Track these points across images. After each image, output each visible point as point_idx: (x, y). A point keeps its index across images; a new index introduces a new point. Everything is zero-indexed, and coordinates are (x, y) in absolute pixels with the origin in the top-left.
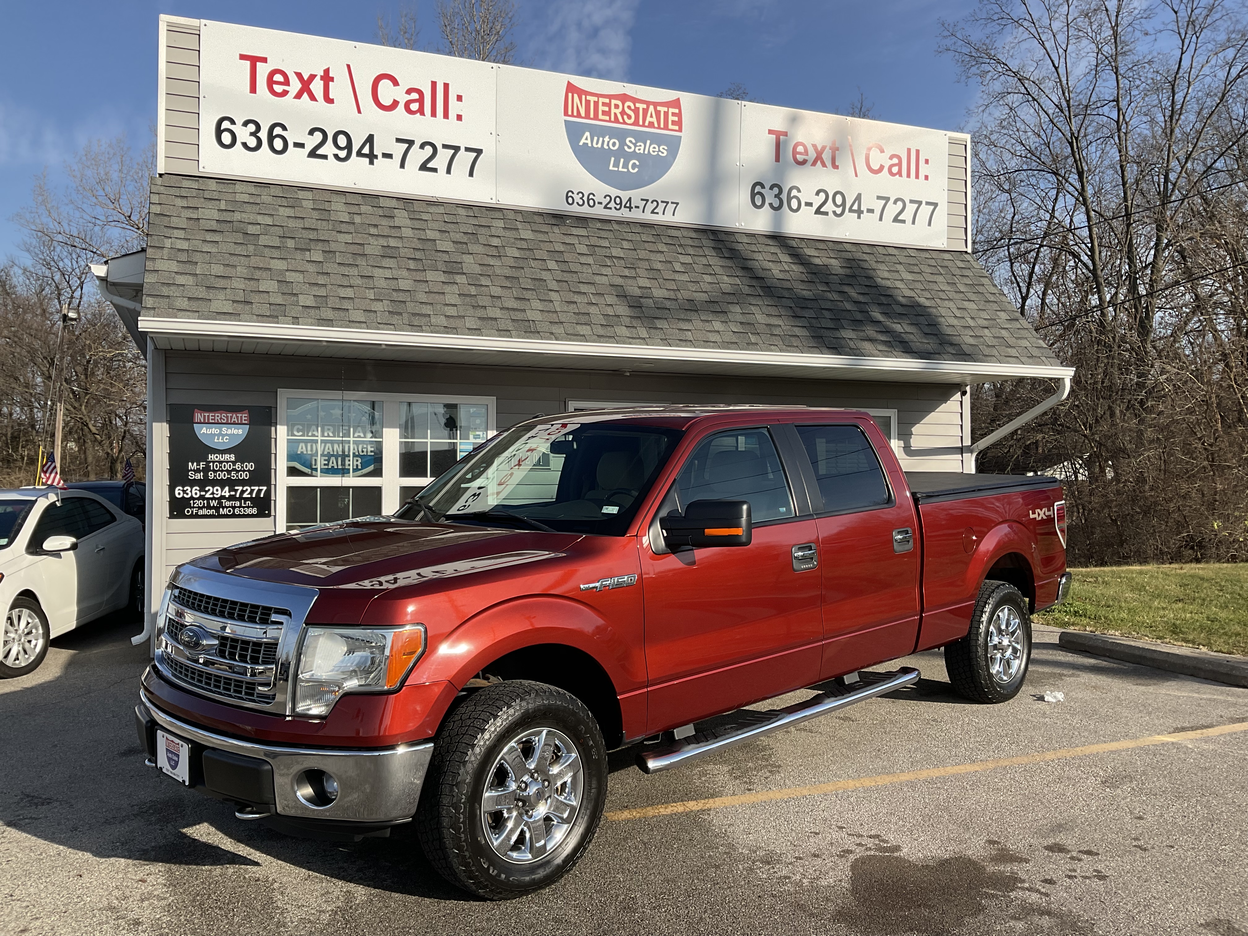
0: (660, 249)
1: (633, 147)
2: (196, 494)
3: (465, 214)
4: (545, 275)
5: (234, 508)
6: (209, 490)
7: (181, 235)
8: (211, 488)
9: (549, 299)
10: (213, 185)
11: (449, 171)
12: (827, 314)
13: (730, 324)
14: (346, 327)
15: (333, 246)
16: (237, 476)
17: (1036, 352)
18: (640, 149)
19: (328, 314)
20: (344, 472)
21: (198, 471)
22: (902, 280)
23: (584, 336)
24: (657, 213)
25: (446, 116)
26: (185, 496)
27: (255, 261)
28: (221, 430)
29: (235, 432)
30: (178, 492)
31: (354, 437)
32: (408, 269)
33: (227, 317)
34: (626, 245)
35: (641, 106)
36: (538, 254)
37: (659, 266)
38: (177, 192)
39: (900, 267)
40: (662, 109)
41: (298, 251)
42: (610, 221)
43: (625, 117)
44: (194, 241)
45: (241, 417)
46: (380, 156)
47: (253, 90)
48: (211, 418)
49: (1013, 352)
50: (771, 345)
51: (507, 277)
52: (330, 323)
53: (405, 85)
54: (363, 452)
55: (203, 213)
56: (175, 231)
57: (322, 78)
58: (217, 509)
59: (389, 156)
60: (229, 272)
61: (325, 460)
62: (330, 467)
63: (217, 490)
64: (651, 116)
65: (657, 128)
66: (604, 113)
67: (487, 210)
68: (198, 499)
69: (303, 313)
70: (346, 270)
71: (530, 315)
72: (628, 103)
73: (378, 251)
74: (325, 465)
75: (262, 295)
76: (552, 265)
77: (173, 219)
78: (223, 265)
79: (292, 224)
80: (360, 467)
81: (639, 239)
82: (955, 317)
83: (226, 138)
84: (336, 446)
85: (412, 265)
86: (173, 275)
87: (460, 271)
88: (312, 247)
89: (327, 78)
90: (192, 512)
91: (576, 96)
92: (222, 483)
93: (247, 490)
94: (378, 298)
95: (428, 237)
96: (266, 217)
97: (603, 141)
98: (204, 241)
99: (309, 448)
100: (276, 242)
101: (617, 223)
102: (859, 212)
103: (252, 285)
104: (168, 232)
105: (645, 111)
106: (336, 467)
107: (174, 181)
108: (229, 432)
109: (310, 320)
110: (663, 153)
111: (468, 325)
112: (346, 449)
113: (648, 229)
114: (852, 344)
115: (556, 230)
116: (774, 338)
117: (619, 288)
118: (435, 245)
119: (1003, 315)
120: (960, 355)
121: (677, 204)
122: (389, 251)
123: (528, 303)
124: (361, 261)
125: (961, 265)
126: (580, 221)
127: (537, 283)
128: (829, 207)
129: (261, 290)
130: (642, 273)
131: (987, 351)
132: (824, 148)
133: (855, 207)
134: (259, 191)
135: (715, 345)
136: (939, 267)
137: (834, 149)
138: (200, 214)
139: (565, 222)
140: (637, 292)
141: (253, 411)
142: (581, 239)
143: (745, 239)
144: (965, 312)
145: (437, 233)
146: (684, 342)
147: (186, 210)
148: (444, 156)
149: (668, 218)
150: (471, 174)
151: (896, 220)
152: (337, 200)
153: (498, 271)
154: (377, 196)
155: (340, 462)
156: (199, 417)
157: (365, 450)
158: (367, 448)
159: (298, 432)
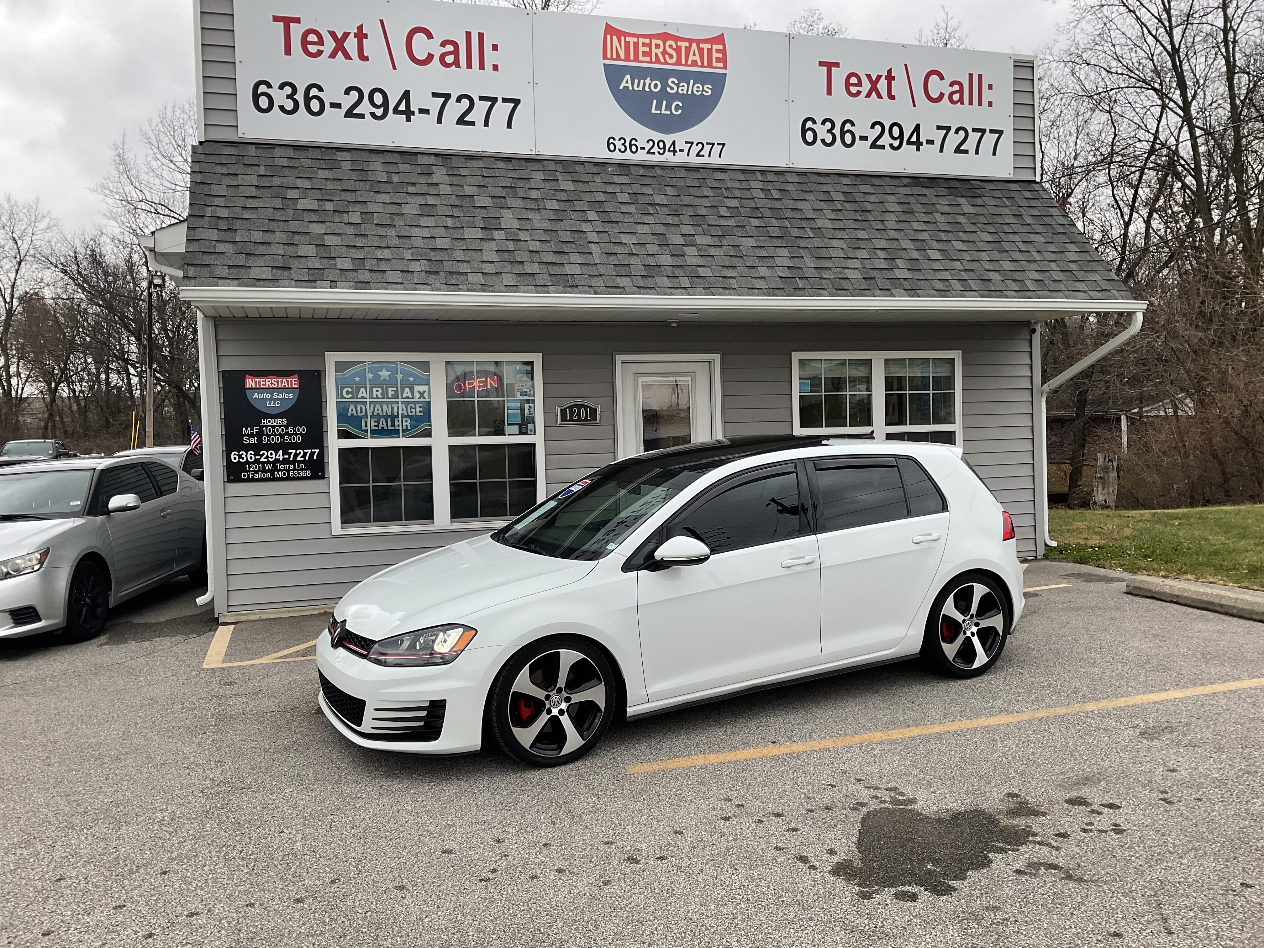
0: (706, 194)
1: (675, 87)
2: (251, 458)
3: (504, 167)
4: (585, 227)
5: (288, 470)
6: (264, 454)
7: (221, 202)
8: (265, 452)
9: (589, 251)
10: (252, 151)
11: (486, 124)
12: (882, 255)
13: (777, 269)
14: (383, 289)
15: (371, 207)
16: (290, 440)
17: (1106, 285)
18: (683, 89)
19: (365, 276)
20: (394, 433)
21: (251, 436)
22: (964, 214)
23: (623, 288)
24: (703, 156)
25: (482, 67)
26: (241, 460)
27: (295, 226)
28: (272, 395)
29: (286, 396)
30: (234, 457)
31: (402, 398)
32: (445, 227)
33: (267, 283)
34: (669, 191)
35: (683, 45)
36: (578, 205)
37: (703, 211)
38: (217, 159)
39: (963, 201)
40: (706, 46)
41: (337, 214)
42: (653, 167)
43: (667, 56)
44: (234, 208)
45: (291, 381)
46: (417, 112)
47: (288, 52)
48: (262, 383)
49: (1081, 286)
50: (820, 289)
51: (545, 230)
52: (367, 285)
53: (438, 38)
54: (412, 412)
55: (243, 179)
56: (216, 199)
57: (356, 35)
58: (272, 472)
59: (426, 111)
60: (268, 237)
61: (375, 422)
62: (381, 428)
63: (271, 454)
64: (694, 55)
65: (701, 67)
66: (644, 54)
67: (527, 162)
68: (253, 463)
69: (341, 277)
70: (383, 231)
71: (568, 269)
72: (669, 42)
73: (415, 210)
74: (375, 426)
75: (299, 260)
76: (592, 216)
77: (213, 186)
78: (263, 231)
79: (330, 186)
80: (409, 428)
81: (683, 184)
82: (1020, 251)
83: (264, 102)
84: (385, 407)
85: (450, 222)
86: (214, 243)
87: (498, 227)
88: (350, 209)
89: (361, 35)
90: (249, 475)
91: (614, 37)
92: (276, 448)
93: (300, 453)
94: (415, 258)
95: (466, 194)
96: (304, 181)
97: (644, 84)
98: (244, 208)
99: (359, 410)
100: (314, 205)
101: (661, 169)
102: (918, 144)
103: (291, 250)
104: (209, 200)
105: (688, 49)
106: (386, 428)
107: (213, 149)
108: (280, 396)
109: (347, 284)
110: (707, 92)
111: (504, 282)
112: (396, 410)
113: (694, 173)
114: (906, 285)
115: (597, 179)
116: (823, 281)
117: (660, 236)
118: (473, 201)
119: (1072, 247)
120: (1023, 292)
121: (724, 145)
122: (427, 210)
123: (566, 256)
124: (398, 221)
125: (1028, 195)
126: (622, 169)
127: (576, 235)
128: (886, 140)
129: (300, 255)
130: (686, 219)
131: (1053, 286)
132: (879, 77)
133: (914, 139)
134: (297, 154)
135: (761, 291)
136: (1004, 199)
137: (890, 78)
138: (240, 180)
139: (606, 170)
140: (680, 240)
141: (302, 375)
142: (623, 187)
143: (796, 179)
144: (1031, 246)
145: (475, 188)
146: (728, 290)
147: (226, 177)
148: (481, 107)
149: (714, 160)
150: (509, 126)
151: (958, 150)
152: (376, 160)
153: (537, 225)
154: (416, 154)
155: (389, 424)
156: (250, 382)
157: (413, 410)
158: (415, 408)
159: (347, 394)
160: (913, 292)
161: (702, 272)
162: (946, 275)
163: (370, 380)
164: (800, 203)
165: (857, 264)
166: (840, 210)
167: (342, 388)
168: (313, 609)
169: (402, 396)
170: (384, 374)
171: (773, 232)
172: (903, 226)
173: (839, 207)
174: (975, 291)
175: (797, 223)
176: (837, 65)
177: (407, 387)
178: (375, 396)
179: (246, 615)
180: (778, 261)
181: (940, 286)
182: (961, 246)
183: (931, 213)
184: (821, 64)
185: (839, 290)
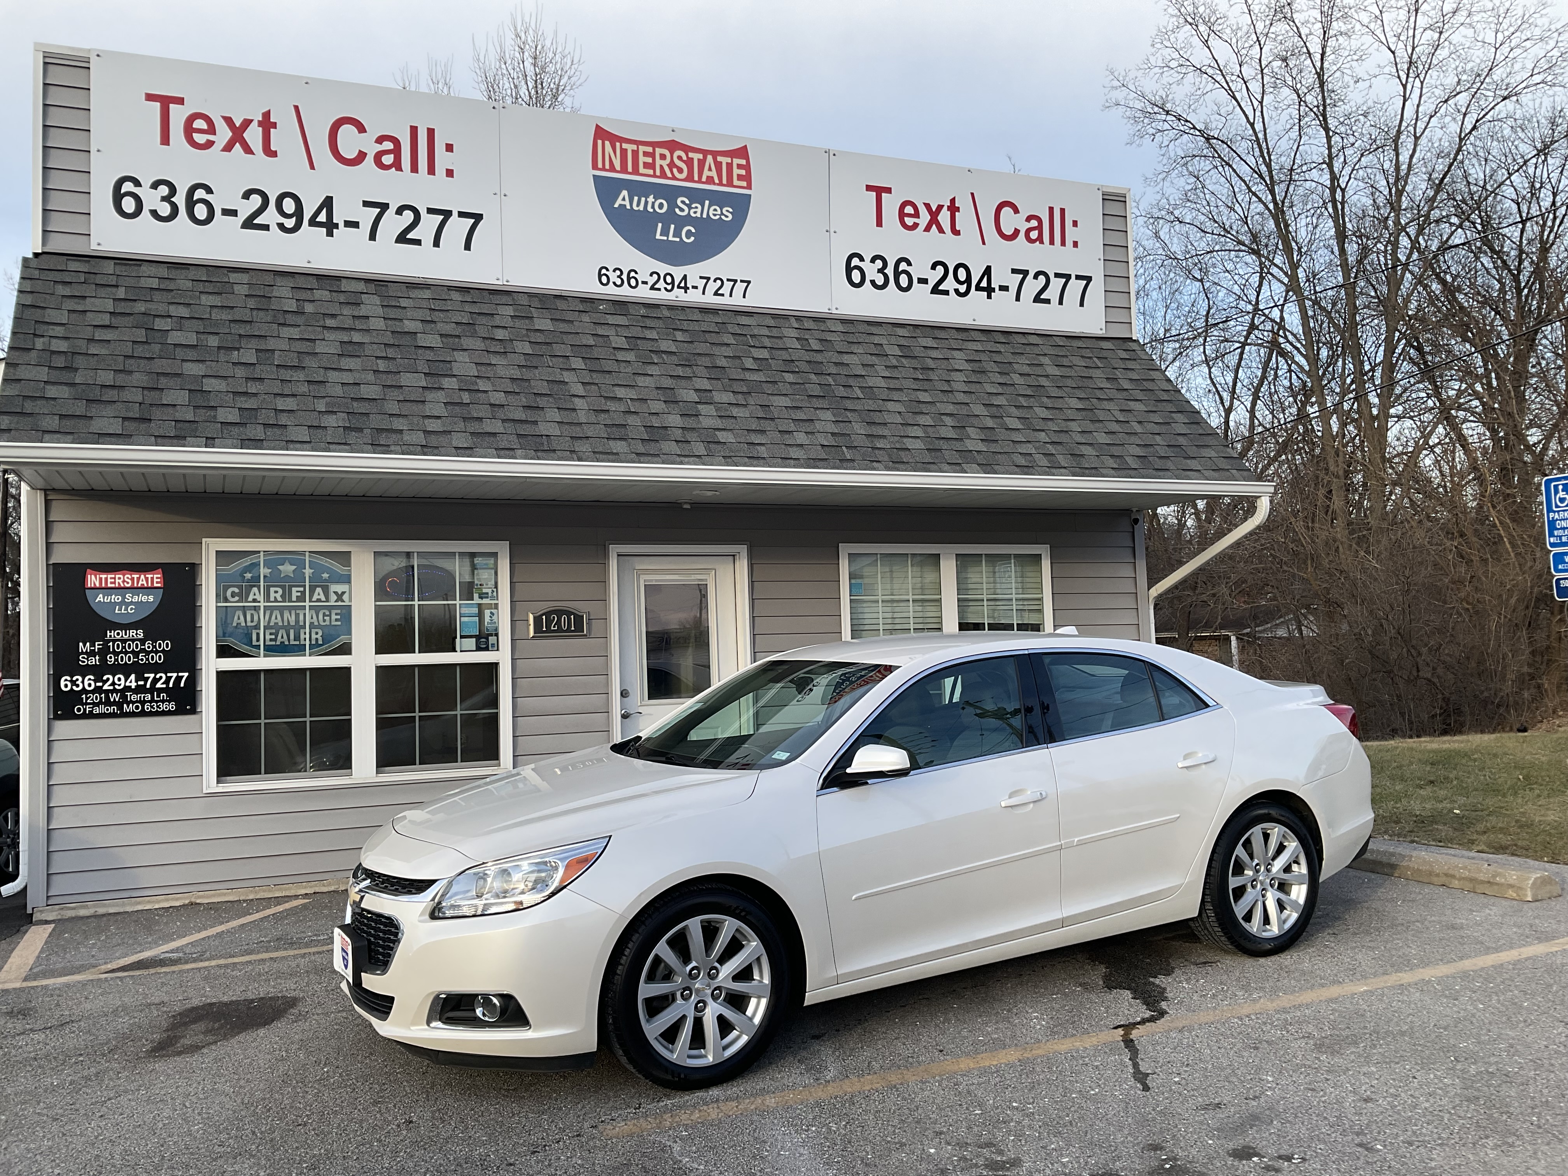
0: (726, 341)
1: (686, 209)
2: (90, 685)
3: (460, 299)
4: (567, 376)
5: (143, 703)
6: (108, 679)
7: (59, 331)
8: (111, 677)
9: (572, 407)
10: (109, 267)
11: (436, 244)
12: (948, 421)
13: (818, 435)
14: (282, 450)
15: (271, 344)
16: (147, 659)
17: (1223, 464)
18: (697, 211)
19: (258, 432)
20: (298, 650)
21: (92, 653)
22: (1047, 376)
23: (617, 454)
24: (723, 295)
25: (431, 171)
26: (75, 688)
27: (162, 365)
28: (124, 597)
29: (144, 599)
30: (65, 683)
31: (311, 601)
32: (374, 371)
33: (113, 440)
34: (679, 336)
35: (697, 157)
36: (559, 350)
37: (723, 362)
38: (58, 277)
39: (1046, 360)
40: (724, 160)
41: (223, 351)
42: (658, 306)
43: (675, 170)
44: (76, 341)
45: (152, 578)
46: (341, 225)
47: (165, 139)
48: (109, 581)
49: (1193, 464)
50: (873, 461)
51: (513, 379)
52: (260, 444)
53: (374, 132)
54: (324, 621)
55: (93, 304)
56: (51, 327)
57: (260, 124)
58: (120, 705)
59: (355, 225)
60: (121, 379)
61: (271, 634)
62: (278, 643)
63: (119, 679)
64: (710, 169)
65: (718, 185)
66: (646, 166)
67: (490, 294)
68: (93, 692)
69: (222, 432)
70: (286, 374)
71: (543, 429)
72: (677, 153)
73: (334, 349)
74: (271, 640)
75: (164, 409)
76: (577, 363)
77: (48, 311)
78: (115, 371)
79: (216, 315)
80: (320, 642)
81: (697, 328)
82: (1117, 421)
83: (129, 205)
84: (286, 613)
85: (382, 365)
86: (42, 385)
87: (449, 373)
88: (243, 346)
89: (267, 124)
90: (85, 710)
91: (607, 143)
92: (126, 670)
93: (161, 678)
94: (330, 409)
95: (406, 330)
96: (181, 307)
97: (646, 203)
98: (91, 340)
99: (249, 618)
100: (192, 339)
101: (668, 309)
102: (989, 290)
103: (153, 396)
104: (41, 329)
105: (702, 163)
106: (287, 643)
107: (55, 262)
108: (136, 599)
109: (230, 441)
110: (727, 217)
111: (455, 444)
112: (301, 618)
113: (710, 316)
114: (980, 459)
115: (586, 318)
116: (877, 452)
117: (668, 391)
118: (416, 339)
119: (1179, 417)
120: (1123, 470)
121: (749, 282)
122: (350, 349)
123: (540, 412)
124: (308, 362)
125: (1124, 355)
126: (617, 307)
127: (556, 387)
128: (950, 284)
129: (165, 403)
130: (701, 371)
131: (1159, 464)
132: (940, 207)
133: (984, 284)
134: (173, 274)
135: (798, 463)
136: (1095, 359)
137: (953, 209)
138: (88, 304)
139: (597, 308)
140: (693, 396)
141: (167, 569)
142: (619, 329)
143: (840, 328)
144: (1130, 415)
145: (419, 324)
146: (755, 460)
147: (68, 301)
148: (430, 223)
149: (737, 300)
150: (468, 247)
151: (1037, 299)
152: (283, 284)
153: (501, 372)
154: (338, 278)
155: (292, 637)
156: (93, 580)
157: (327, 618)
158: (330, 616)
159: (233, 596)
160: (989, 468)
161: (722, 436)
162: (1029, 449)
163: (265, 577)
164: (846, 357)
165: (919, 432)
166: (896, 367)
167: (226, 588)
168: (173, 899)
169: (311, 597)
170: (288, 569)
171: (812, 391)
172: (973, 388)
173: (894, 362)
174: (1065, 468)
175: (843, 380)
176: (888, 190)
177: (319, 586)
178: (272, 599)
179: (74, 908)
180: (818, 426)
181: (1022, 461)
182: (1045, 413)
183: (1008, 374)
184: (869, 188)
185: (896, 464)
